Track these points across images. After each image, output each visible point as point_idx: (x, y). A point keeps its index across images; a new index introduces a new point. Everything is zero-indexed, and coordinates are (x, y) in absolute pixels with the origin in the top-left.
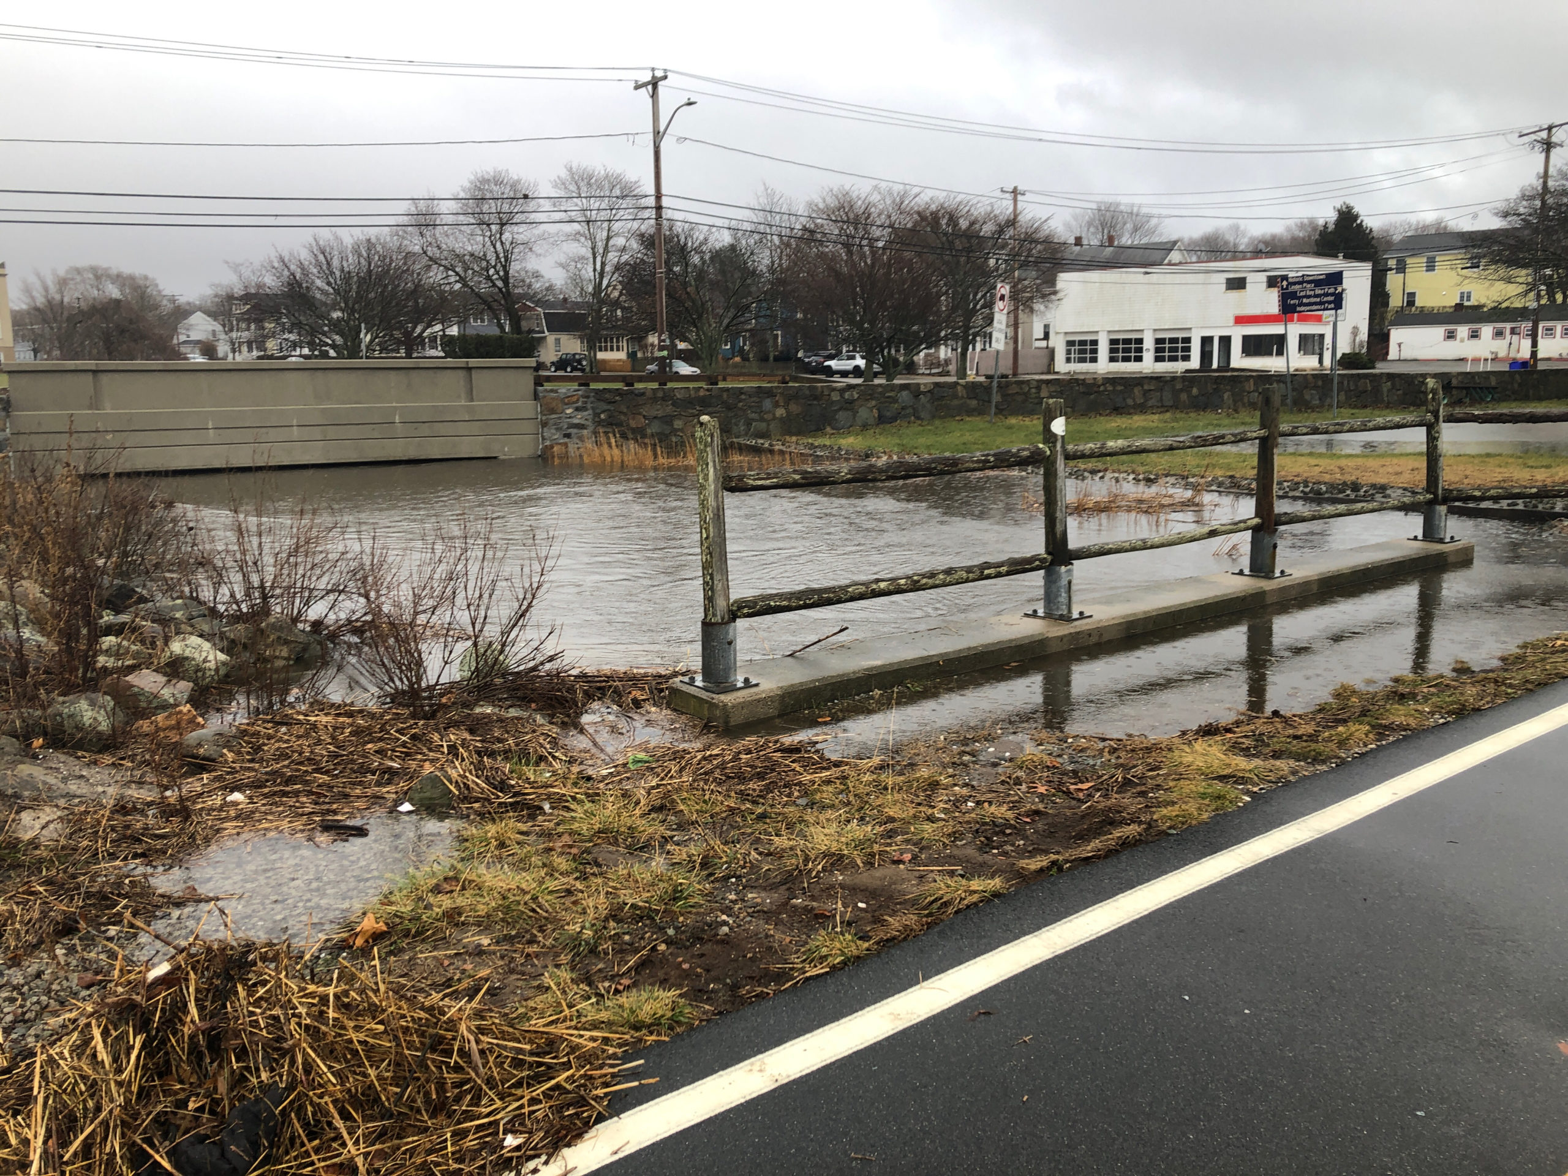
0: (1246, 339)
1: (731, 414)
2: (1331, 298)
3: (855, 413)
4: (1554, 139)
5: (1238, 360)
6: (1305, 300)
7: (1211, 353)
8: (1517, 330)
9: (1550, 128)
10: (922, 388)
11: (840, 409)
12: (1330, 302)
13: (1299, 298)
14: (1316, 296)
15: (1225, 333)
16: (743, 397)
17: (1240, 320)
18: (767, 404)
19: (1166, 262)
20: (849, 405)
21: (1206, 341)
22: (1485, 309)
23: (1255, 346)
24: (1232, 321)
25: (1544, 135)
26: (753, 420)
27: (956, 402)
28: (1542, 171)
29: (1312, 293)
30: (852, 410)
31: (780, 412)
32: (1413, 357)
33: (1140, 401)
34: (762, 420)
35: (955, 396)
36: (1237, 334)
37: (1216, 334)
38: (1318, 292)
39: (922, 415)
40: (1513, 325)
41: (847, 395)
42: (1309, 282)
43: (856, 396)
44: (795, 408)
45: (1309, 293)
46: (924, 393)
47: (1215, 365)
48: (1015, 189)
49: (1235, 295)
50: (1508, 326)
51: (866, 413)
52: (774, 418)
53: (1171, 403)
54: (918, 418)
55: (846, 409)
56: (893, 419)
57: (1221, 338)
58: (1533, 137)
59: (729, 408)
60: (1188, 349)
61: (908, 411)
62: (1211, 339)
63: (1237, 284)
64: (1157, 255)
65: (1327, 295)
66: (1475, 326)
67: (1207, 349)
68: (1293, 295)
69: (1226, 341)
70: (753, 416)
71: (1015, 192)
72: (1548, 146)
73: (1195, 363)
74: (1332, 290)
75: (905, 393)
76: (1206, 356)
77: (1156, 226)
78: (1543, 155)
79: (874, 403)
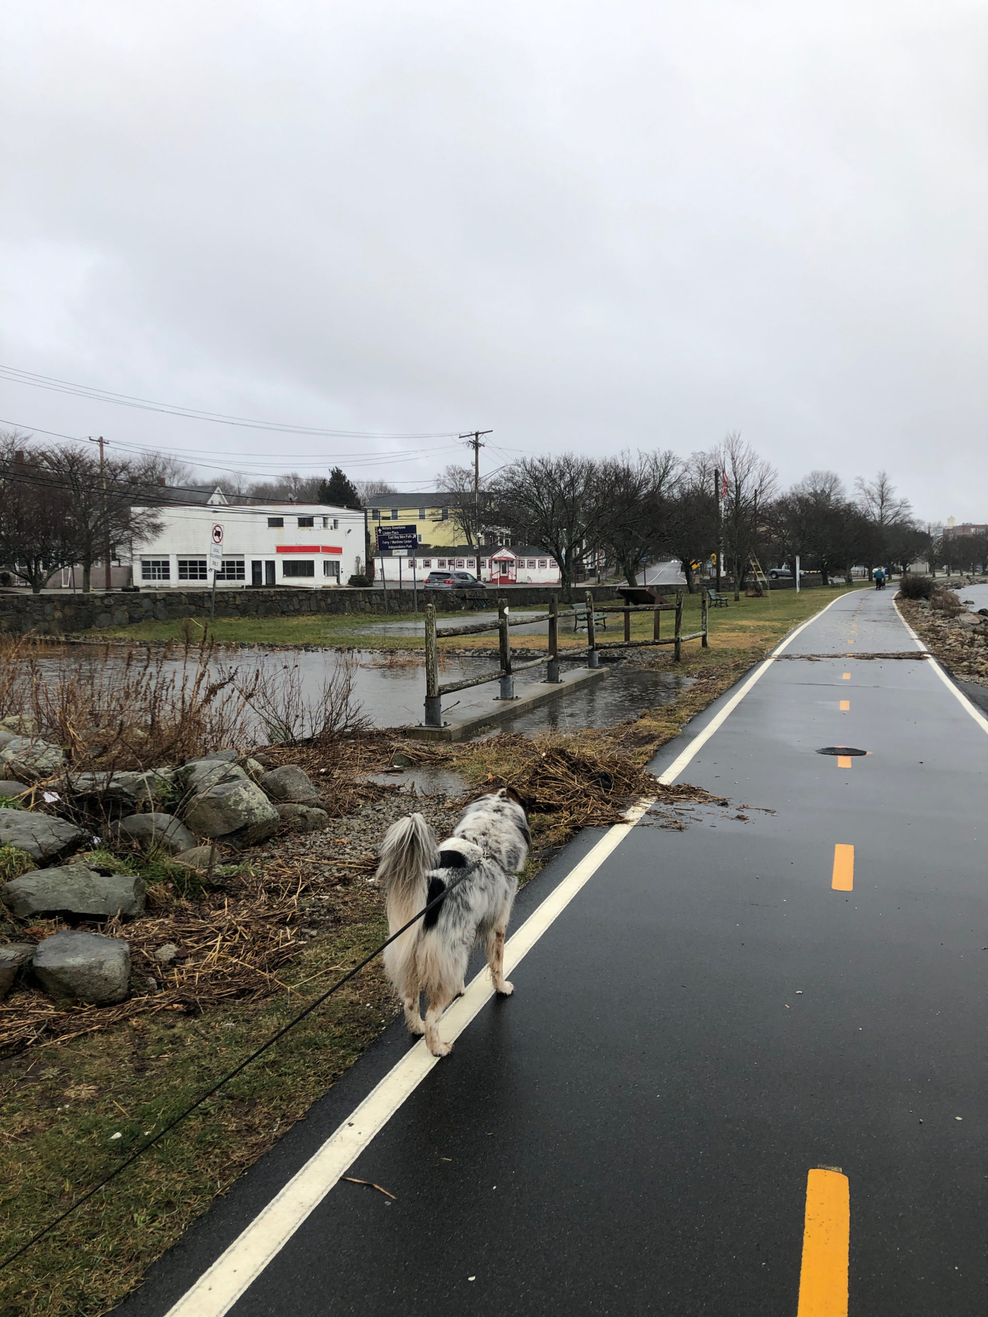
0: (286, 563)
1: (21, 616)
2: (410, 542)
3: (113, 615)
4: (479, 442)
5: (281, 579)
6: (393, 542)
7: (261, 573)
8: (453, 562)
9: (477, 434)
10: (158, 597)
11: (101, 612)
12: (409, 544)
13: (390, 540)
14: (400, 540)
15: (270, 559)
16: (30, 602)
17: (281, 550)
18: (48, 608)
19: (209, 503)
20: (108, 609)
21: (256, 564)
22: (431, 547)
23: (292, 569)
24: (274, 551)
25: (474, 438)
26: (38, 620)
27: (181, 607)
28: (474, 461)
29: (398, 537)
30: (110, 612)
31: (58, 614)
32: (390, 579)
33: (297, 607)
34: (45, 620)
35: (180, 603)
36: (279, 560)
37: (263, 559)
38: (402, 537)
39: (160, 616)
40: (450, 558)
41: (106, 602)
42: (395, 530)
43: (112, 602)
44: (69, 611)
45: (396, 537)
46: (159, 600)
47: (264, 583)
48: (101, 438)
49: (275, 530)
50: (447, 559)
51: (121, 615)
52: (54, 619)
53: (316, 609)
54: (157, 619)
55: (106, 612)
56: (140, 620)
57: (267, 562)
58: (468, 439)
59: (19, 612)
60: (243, 570)
61: (149, 614)
62: (259, 563)
63: (276, 523)
64: (201, 497)
65: (408, 539)
66: (427, 559)
67: (257, 570)
68: (386, 538)
69: (271, 565)
70: (38, 617)
71: (101, 441)
72: (477, 445)
73: (248, 580)
74: (410, 537)
75: (146, 601)
76: (256, 575)
77: (191, 472)
78: (474, 451)
79: (125, 607)
